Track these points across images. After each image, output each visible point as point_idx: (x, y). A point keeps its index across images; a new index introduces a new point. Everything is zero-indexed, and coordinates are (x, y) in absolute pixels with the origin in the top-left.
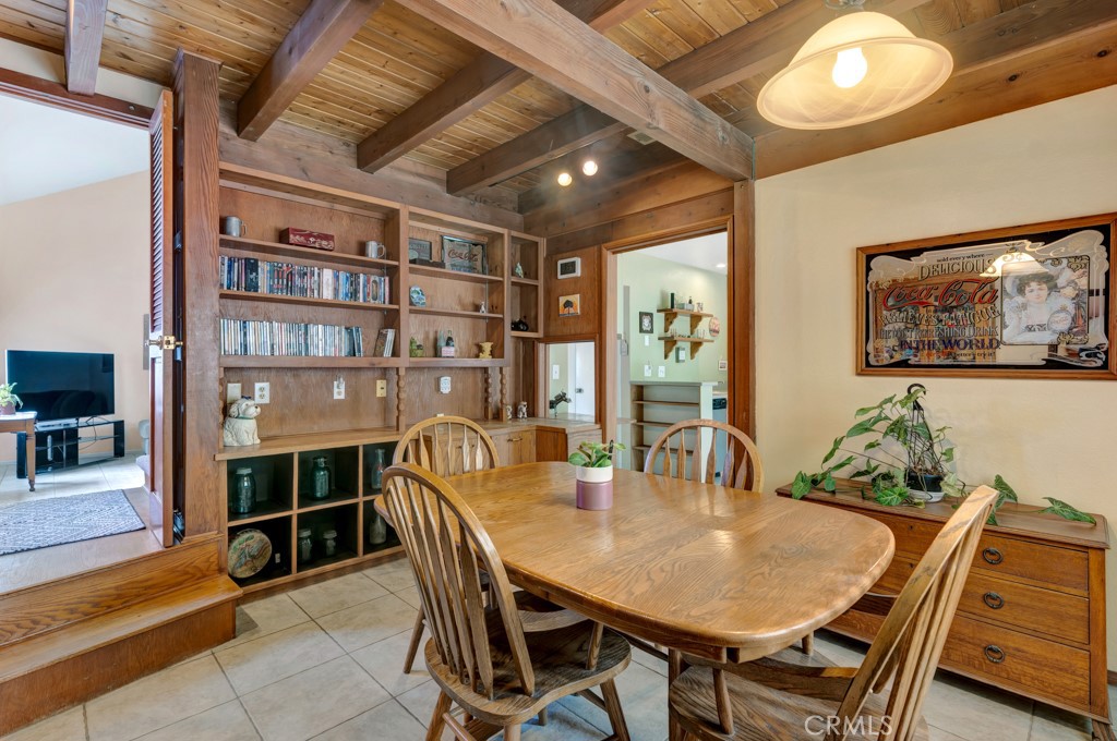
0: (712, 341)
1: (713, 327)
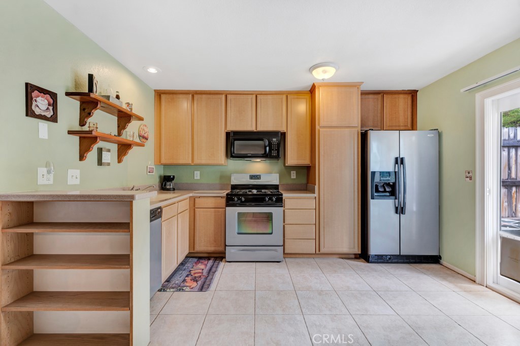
0: (143, 145)
1: (143, 133)
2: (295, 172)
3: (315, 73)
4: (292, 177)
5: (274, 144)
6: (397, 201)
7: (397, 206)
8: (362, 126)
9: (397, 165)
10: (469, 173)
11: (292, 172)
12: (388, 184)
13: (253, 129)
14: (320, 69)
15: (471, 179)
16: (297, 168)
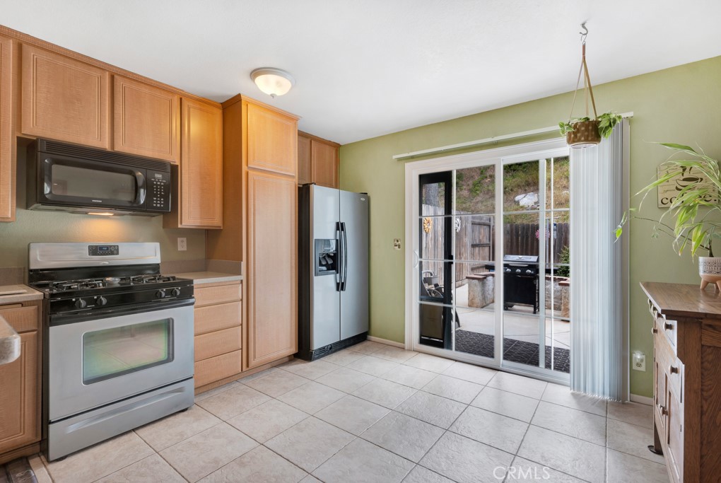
2: (185, 239)
3: (260, 81)
4: (180, 249)
5: (157, 185)
6: (338, 275)
7: (338, 281)
8: (299, 178)
9: (338, 232)
10: (398, 241)
11: (179, 239)
12: (328, 256)
13: (106, 145)
14: (272, 78)
15: (399, 248)
16: (191, 233)
